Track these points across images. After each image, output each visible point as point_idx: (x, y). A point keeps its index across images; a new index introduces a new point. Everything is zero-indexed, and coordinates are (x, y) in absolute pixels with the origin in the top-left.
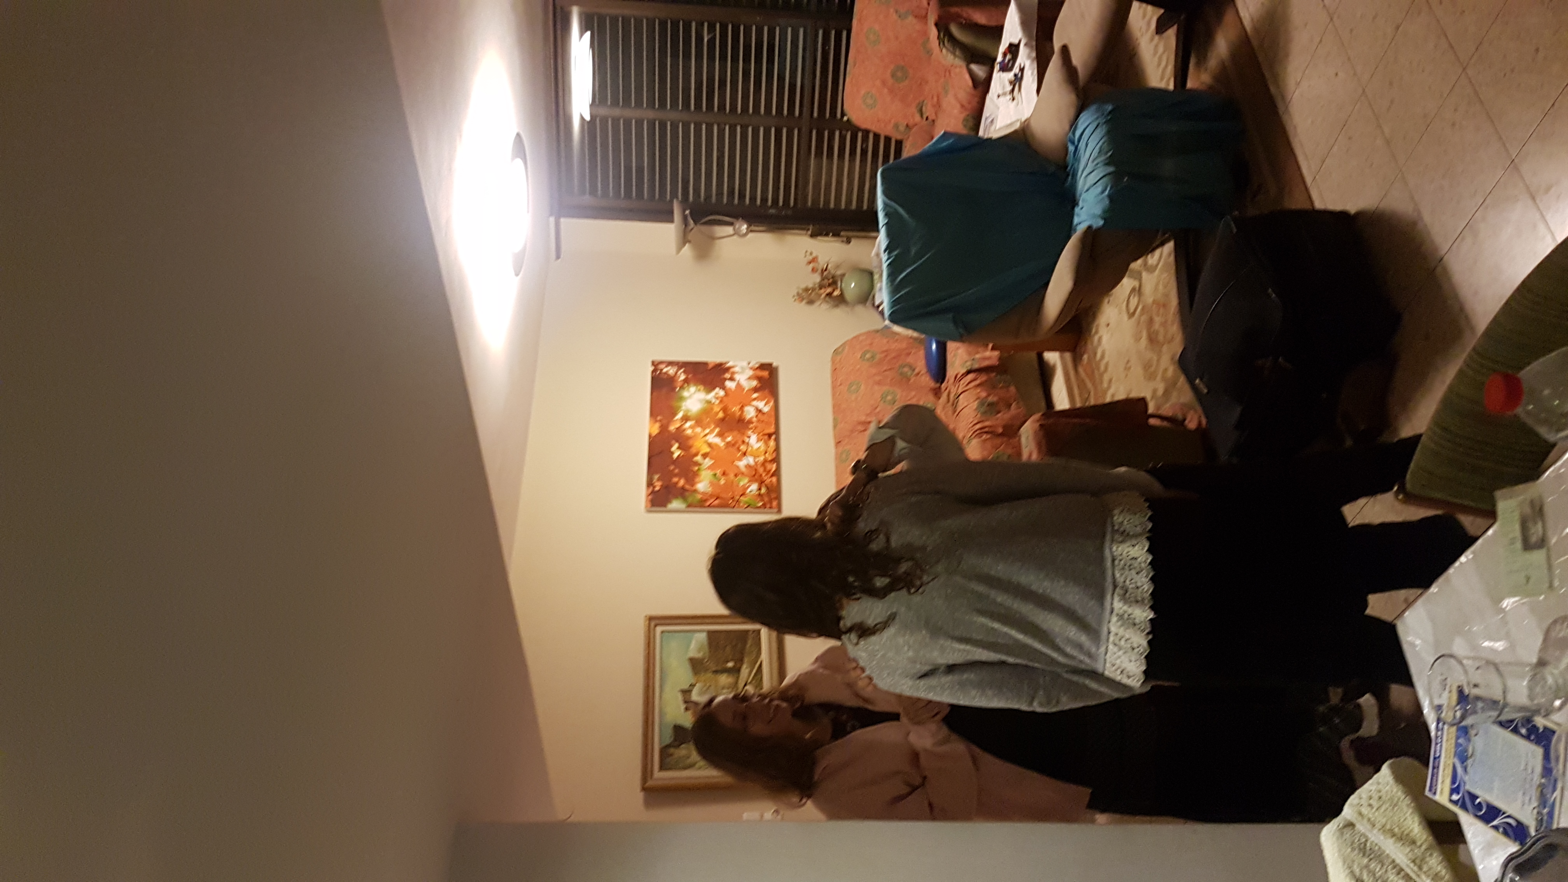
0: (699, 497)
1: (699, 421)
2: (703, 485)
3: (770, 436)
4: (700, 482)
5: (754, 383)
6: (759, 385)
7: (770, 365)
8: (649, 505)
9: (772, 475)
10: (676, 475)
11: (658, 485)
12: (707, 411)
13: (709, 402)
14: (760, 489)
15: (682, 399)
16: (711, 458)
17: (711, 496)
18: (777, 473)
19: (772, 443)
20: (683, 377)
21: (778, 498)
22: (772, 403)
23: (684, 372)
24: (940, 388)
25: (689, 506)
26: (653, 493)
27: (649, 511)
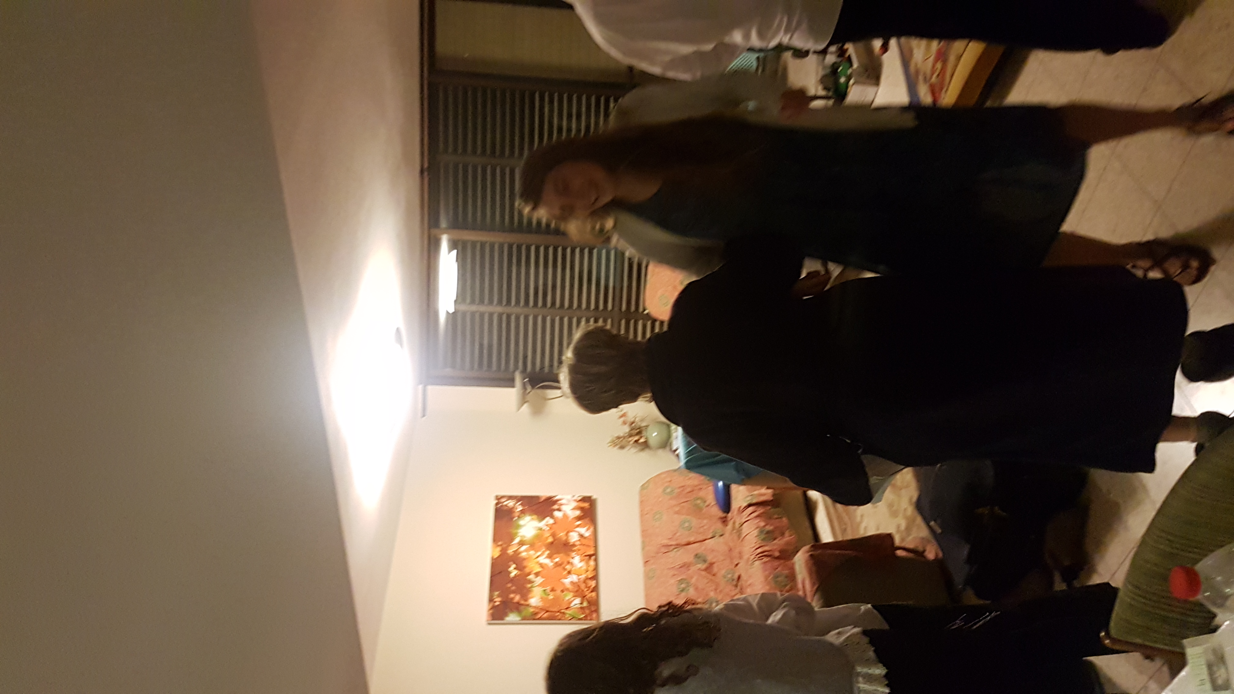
0: (532, 610)
1: (532, 545)
2: (535, 601)
3: (590, 556)
4: (532, 598)
5: (578, 513)
6: (582, 514)
7: (590, 497)
8: (490, 619)
9: (592, 592)
10: (513, 592)
11: (498, 601)
12: (538, 537)
13: (540, 529)
14: (581, 604)
15: (519, 527)
16: (543, 577)
17: (542, 609)
18: (596, 589)
19: (592, 563)
20: (520, 508)
21: (597, 611)
22: (592, 529)
23: (521, 504)
24: (726, 517)
25: (524, 619)
26: (493, 608)
27: (490, 624)
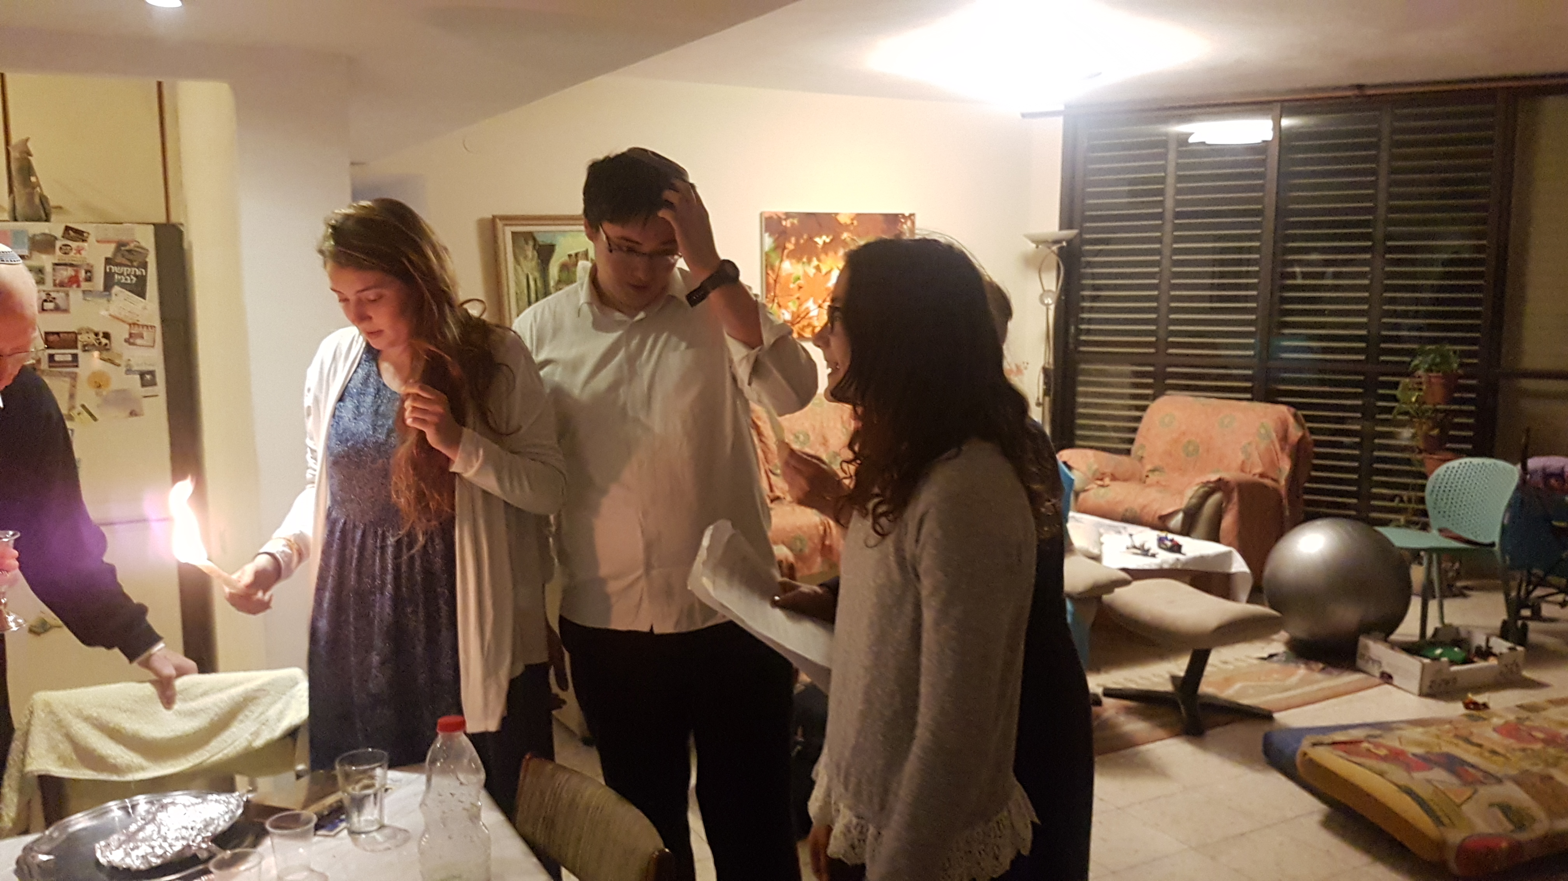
0: (777, 263)
2: (788, 267)
4: (791, 264)
8: (767, 215)
10: (797, 240)
11: (787, 223)
16: (815, 274)
17: (778, 276)
25: (767, 254)
26: (780, 219)
27: (761, 214)
